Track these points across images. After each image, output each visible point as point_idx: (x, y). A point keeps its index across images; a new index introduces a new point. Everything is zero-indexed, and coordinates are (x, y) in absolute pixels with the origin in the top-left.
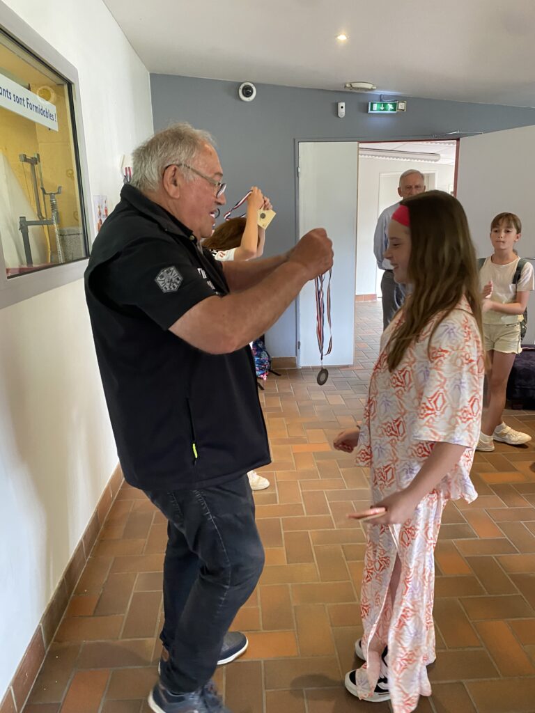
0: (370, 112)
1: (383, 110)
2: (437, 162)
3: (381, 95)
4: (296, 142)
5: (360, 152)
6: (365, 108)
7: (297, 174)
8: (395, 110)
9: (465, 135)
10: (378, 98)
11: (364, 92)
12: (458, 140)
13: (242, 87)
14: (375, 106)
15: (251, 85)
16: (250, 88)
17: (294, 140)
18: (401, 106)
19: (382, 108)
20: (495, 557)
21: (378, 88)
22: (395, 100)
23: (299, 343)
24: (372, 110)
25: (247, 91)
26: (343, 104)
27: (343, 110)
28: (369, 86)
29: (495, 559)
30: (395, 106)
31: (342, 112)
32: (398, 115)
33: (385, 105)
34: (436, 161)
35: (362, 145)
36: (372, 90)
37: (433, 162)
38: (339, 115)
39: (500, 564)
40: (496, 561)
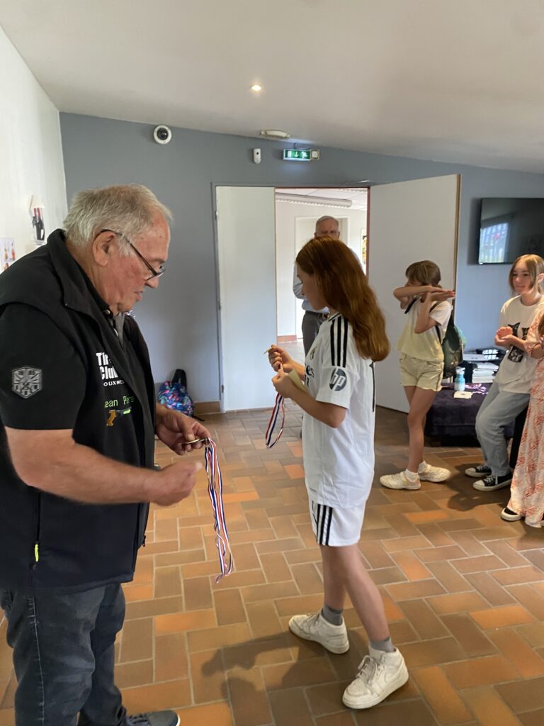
0: (285, 158)
1: (298, 157)
2: (349, 208)
3: (295, 144)
4: (213, 187)
5: (277, 196)
6: (280, 155)
7: (214, 217)
8: (308, 158)
9: (375, 184)
10: (292, 146)
11: (278, 140)
12: (369, 188)
13: (157, 129)
14: (290, 154)
15: (167, 128)
16: (166, 131)
17: (211, 184)
18: (315, 154)
19: (296, 156)
20: (426, 599)
21: (292, 137)
22: (309, 149)
23: (223, 387)
24: (286, 156)
25: (162, 134)
26: (258, 150)
27: (259, 156)
28: (283, 134)
29: (425, 602)
30: (308, 154)
31: (258, 158)
32: (312, 163)
33: (299, 153)
34: (348, 206)
35: (278, 190)
36: (286, 138)
37: (346, 208)
38: (255, 161)
39: (432, 607)
40: (427, 603)
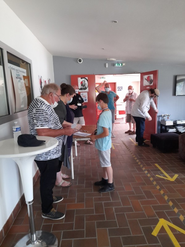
1: (119, 65)
4: (94, 75)
6: (114, 65)
10: (117, 62)
11: (113, 61)
13: (78, 59)
14: (116, 65)
15: (81, 59)
16: (81, 60)
22: (122, 63)
25: (80, 61)
26: (107, 64)
32: (123, 67)
38: (106, 67)
